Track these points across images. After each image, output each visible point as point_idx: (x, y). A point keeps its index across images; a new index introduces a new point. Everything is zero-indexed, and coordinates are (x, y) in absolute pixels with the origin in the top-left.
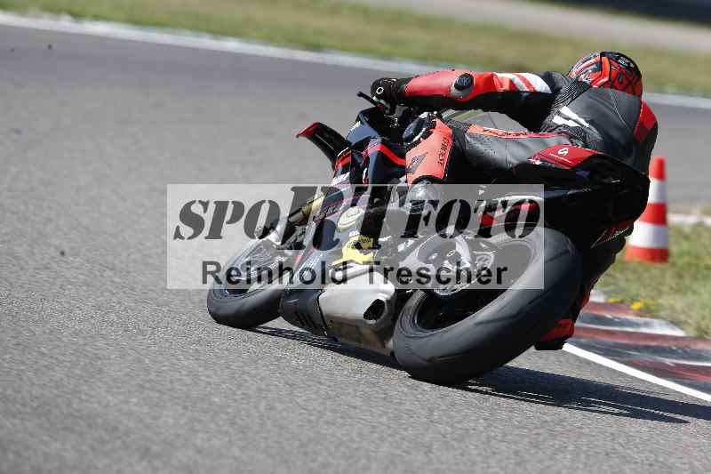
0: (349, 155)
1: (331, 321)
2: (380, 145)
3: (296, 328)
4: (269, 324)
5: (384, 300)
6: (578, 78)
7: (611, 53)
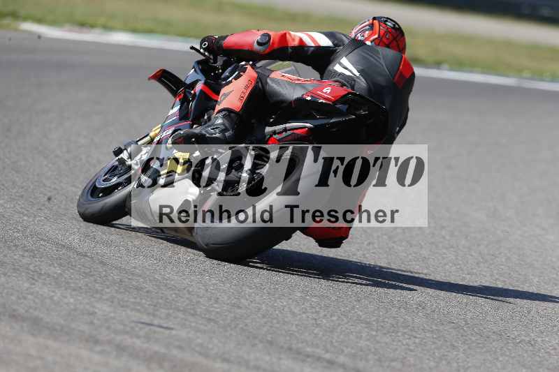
0: (183, 93)
2: (203, 85)
6: (356, 36)
7: (382, 18)
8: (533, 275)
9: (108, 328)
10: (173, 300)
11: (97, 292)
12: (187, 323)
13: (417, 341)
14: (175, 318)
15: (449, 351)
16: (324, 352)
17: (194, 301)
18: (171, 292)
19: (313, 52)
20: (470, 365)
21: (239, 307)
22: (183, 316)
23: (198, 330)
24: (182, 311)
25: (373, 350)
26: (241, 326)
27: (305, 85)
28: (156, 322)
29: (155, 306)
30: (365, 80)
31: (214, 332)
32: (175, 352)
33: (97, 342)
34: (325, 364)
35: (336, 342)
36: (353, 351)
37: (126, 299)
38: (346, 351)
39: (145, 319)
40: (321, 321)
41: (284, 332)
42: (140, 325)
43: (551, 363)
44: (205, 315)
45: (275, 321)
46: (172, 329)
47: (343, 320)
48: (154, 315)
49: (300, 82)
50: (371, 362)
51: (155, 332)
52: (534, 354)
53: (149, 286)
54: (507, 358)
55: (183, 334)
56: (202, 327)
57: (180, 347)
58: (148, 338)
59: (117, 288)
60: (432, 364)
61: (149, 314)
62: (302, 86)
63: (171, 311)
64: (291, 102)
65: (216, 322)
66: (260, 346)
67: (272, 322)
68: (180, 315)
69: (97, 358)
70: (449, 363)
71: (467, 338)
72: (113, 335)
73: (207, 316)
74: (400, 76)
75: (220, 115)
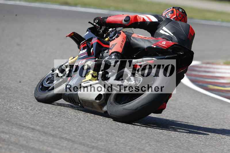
0: (85, 43)
1: (82, 101)
2: (97, 40)
3: (68, 103)
4: (57, 102)
5: (102, 94)
6: (165, 16)
7: (176, 7)
20: (90, 129)
27: (149, 40)
30: (176, 37)
34: (31, 130)
35: (36, 121)
66: (4, 123)
74: (190, 35)
75: (113, 55)
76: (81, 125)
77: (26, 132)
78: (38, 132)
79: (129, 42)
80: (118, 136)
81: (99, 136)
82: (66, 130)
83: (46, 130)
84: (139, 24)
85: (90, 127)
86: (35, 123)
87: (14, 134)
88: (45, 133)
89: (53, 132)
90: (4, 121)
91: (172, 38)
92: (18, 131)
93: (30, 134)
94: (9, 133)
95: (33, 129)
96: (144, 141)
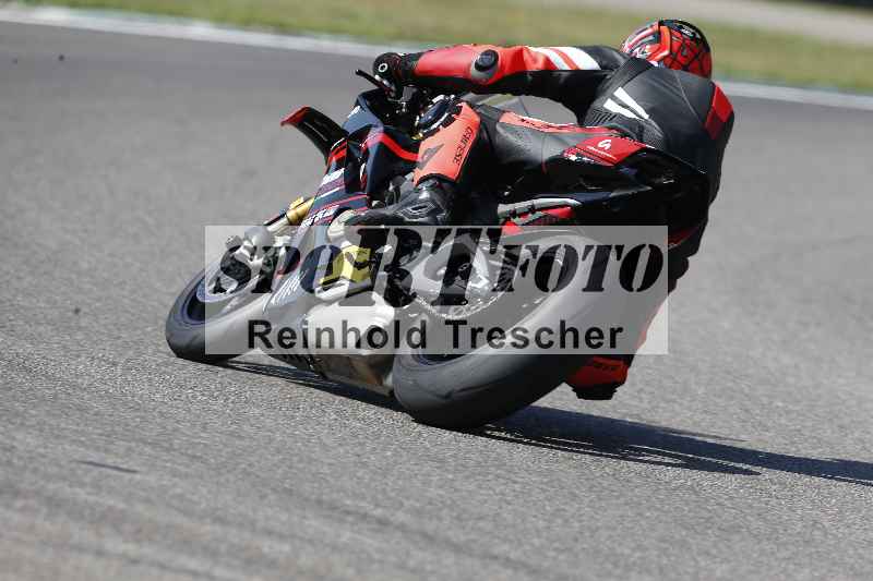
0: (344, 147)
2: (381, 135)
6: (631, 52)
7: (672, 21)
8: (697, 383)
9: (35, 471)
10: (136, 426)
11: (17, 414)
12: (159, 463)
13: (517, 487)
14: (140, 454)
15: (566, 504)
16: (372, 507)
17: (169, 427)
18: (133, 414)
19: (568, 79)
20: (599, 524)
21: (240, 438)
22: (152, 452)
23: (174, 474)
24: (150, 444)
25: (449, 502)
26: (243, 466)
27: (560, 136)
28: (110, 461)
29: (108, 436)
30: (659, 126)
31: (201, 477)
32: (140, 508)
33: (17, 494)
34: (376, 526)
35: (393, 490)
36: (418, 505)
37: (63, 425)
38: (406, 503)
39: (95, 457)
40: (369, 458)
41: (309, 476)
42: (84, 466)
43: (725, 521)
44: (187, 449)
45: (295, 459)
46: (134, 472)
47: (401, 456)
48: (106, 451)
49: (550, 130)
50: (446, 522)
51: (108, 476)
52: (699, 506)
53: (97, 406)
54: (656, 514)
55: (152, 479)
56: (182, 469)
57: (147, 501)
58: (97, 486)
59: (47, 408)
60: (541, 524)
61: (97, 449)
62: (556, 138)
63: (133, 444)
64: (540, 165)
65: (204, 462)
66: (272, 497)
67: (290, 460)
68: (148, 449)
69: (16, 518)
70: (566, 521)
71: (594, 483)
72: (42, 483)
73: (189, 452)
74: (712, 118)
75: (424, 186)
76: (564, 510)
77: (359, 532)
78: (399, 534)
79: (491, 141)
80: (707, 553)
81: (634, 550)
82: (506, 527)
83: (430, 526)
84: (530, 78)
85: (598, 517)
86: (389, 498)
87: (311, 541)
88: (430, 539)
89: (457, 536)
90: (274, 490)
91: (642, 129)
92: (326, 529)
93: (369, 541)
94: (293, 536)
95: (383, 523)
96: (807, 571)
